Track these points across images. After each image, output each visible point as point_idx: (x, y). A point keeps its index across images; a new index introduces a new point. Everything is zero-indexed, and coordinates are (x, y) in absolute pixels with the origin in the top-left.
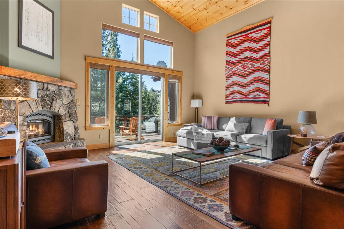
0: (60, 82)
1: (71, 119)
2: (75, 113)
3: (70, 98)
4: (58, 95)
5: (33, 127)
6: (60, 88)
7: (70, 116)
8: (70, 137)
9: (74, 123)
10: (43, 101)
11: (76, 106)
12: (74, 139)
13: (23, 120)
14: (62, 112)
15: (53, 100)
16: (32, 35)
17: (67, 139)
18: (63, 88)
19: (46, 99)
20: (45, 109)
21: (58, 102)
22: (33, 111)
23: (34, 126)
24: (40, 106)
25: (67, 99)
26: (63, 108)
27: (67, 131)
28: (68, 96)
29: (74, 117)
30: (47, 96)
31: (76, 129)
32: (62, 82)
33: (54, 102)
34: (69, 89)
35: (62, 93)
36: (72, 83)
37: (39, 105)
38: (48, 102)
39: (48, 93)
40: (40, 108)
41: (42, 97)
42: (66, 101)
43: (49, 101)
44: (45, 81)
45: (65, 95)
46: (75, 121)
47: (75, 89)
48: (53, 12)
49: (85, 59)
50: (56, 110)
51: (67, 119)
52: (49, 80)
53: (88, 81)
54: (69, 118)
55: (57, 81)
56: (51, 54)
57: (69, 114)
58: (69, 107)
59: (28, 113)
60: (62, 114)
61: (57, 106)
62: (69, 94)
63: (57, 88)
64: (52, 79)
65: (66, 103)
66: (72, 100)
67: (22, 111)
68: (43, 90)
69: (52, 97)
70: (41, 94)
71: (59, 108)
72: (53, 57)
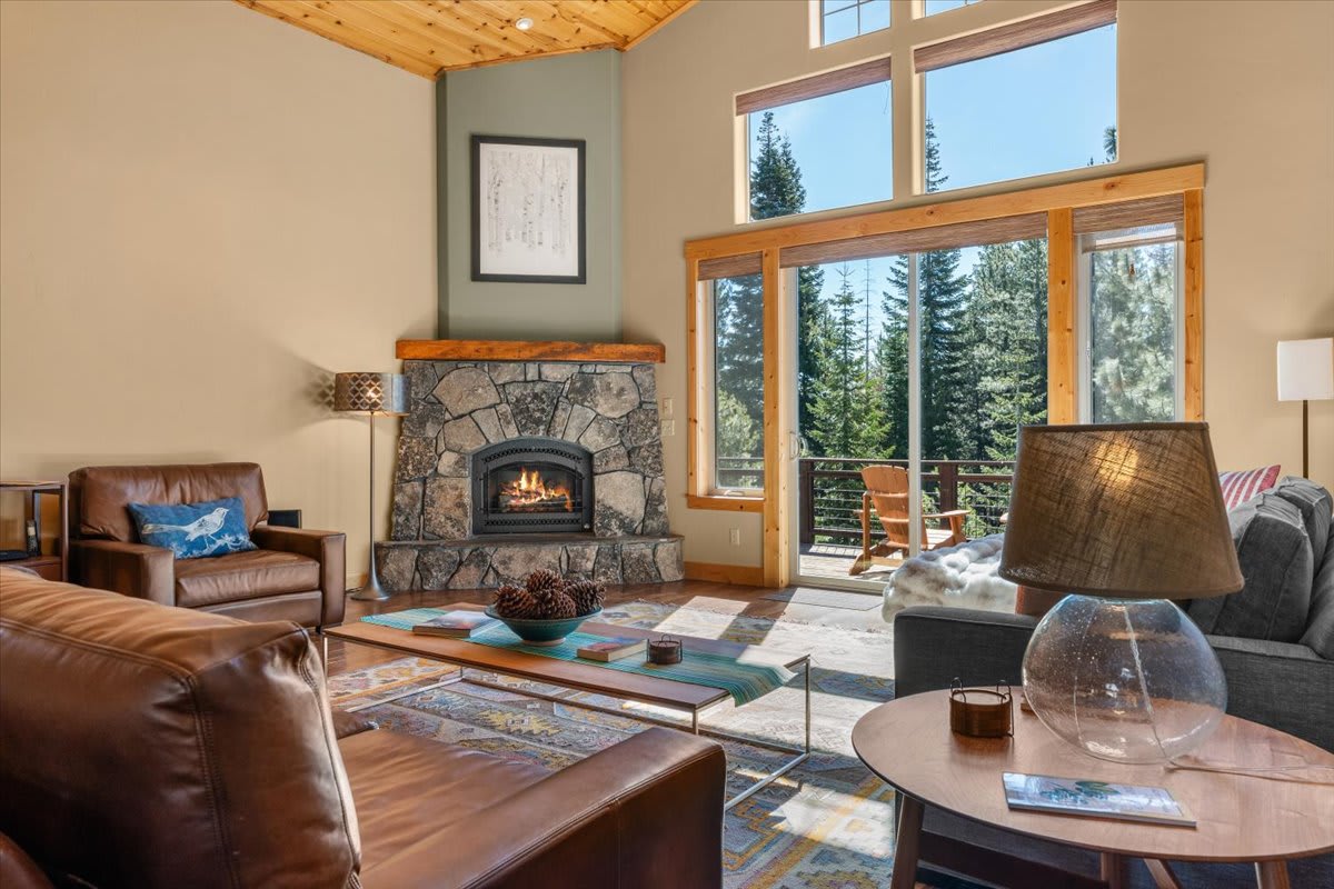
0: (579, 351)
1: (631, 468)
2: (657, 446)
3: (632, 397)
4: (578, 391)
6: (589, 369)
7: (629, 454)
8: (622, 521)
9: (644, 479)
10: (521, 412)
11: (656, 422)
12: (642, 533)
13: (457, 463)
14: (593, 441)
15: (556, 408)
16: (509, 239)
17: (607, 527)
18: (601, 369)
19: (532, 406)
20: (526, 434)
21: (575, 414)
22: (487, 441)
24: (513, 427)
25: (614, 401)
26: (600, 431)
27: (610, 502)
28: (621, 391)
29: (646, 459)
30: (536, 396)
31: (652, 502)
32: (587, 350)
33: (559, 412)
34: (630, 369)
35: (598, 383)
36: (631, 348)
37: (509, 423)
38: (538, 415)
39: (539, 388)
40: (513, 433)
41: (518, 401)
42: (613, 409)
43: (543, 410)
44: (526, 354)
45: (609, 389)
46: (647, 472)
47: (657, 365)
48: (580, 145)
49: (686, 254)
50: (571, 438)
51: (612, 466)
52: (536, 351)
53: (692, 330)
54: (626, 462)
55: (566, 351)
56: (573, 271)
57: (622, 450)
58: (624, 427)
59: (472, 445)
60: (592, 449)
61: (574, 424)
62: (627, 382)
63: (576, 369)
64: (547, 348)
65: (616, 415)
66: (641, 404)
67: (453, 441)
68: (526, 381)
69: (553, 399)
70: (515, 392)
71: (581, 428)
72: (581, 279)
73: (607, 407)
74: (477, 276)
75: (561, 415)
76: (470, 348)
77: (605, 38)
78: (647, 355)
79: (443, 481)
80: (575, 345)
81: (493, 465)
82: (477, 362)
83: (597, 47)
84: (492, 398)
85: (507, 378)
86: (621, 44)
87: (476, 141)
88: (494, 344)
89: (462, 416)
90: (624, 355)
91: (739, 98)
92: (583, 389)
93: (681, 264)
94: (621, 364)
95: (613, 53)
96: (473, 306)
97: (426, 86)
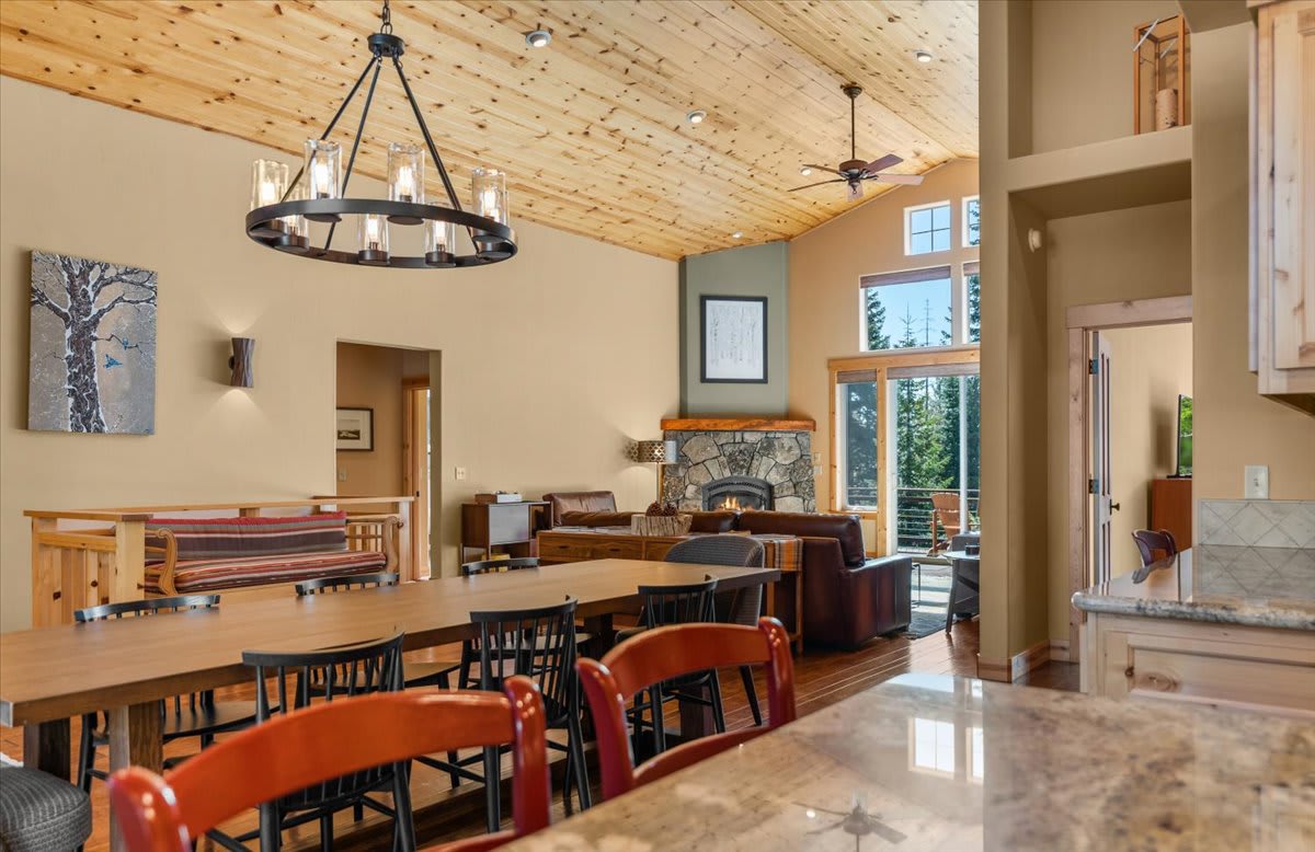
0: (766, 425)
1: (796, 494)
2: (811, 481)
3: (797, 452)
4: (765, 449)
5: (731, 502)
6: (772, 435)
7: (795, 486)
9: (804, 501)
10: (732, 461)
11: (811, 467)
13: (695, 491)
14: (774, 478)
15: (752, 459)
16: (722, 357)
18: (778, 435)
19: (738, 457)
20: (735, 474)
21: (763, 462)
22: (713, 478)
23: (734, 500)
24: (727, 470)
25: (785, 455)
26: (778, 472)
28: (790, 449)
29: (805, 489)
30: (741, 452)
32: (771, 424)
33: (754, 461)
34: (794, 435)
35: (776, 444)
36: (796, 423)
37: (725, 467)
38: (742, 463)
39: (742, 447)
40: (727, 473)
41: (730, 454)
42: (785, 459)
43: (745, 460)
44: (735, 427)
45: (783, 447)
46: (806, 496)
47: (811, 432)
48: (764, 300)
49: (829, 367)
50: (761, 476)
51: (785, 493)
52: (742, 425)
53: (832, 413)
54: (793, 490)
55: (759, 425)
56: (760, 376)
57: (791, 484)
58: (792, 470)
59: (704, 481)
60: (773, 483)
61: (763, 468)
62: (794, 443)
63: (764, 435)
64: (748, 423)
65: (787, 462)
66: (802, 456)
67: (694, 478)
68: (734, 443)
69: (751, 454)
70: (729, 449)
71: (768, 471)
72: (765, 381)
73: (782, 458)
74: (704, 379)
75: (755, 463)
76: (704, 424)
77: (779, 236)
78: (806, 427)
79: (688, 502)
80: (763, 421)
81: (714, 492)
82: (707, 432)
83: (775, 240)
84: (715, 452)
85: (724, 441)
86: (788, 238)
87: (703, 299)
88: (717, 421)
89: (698, 464)
90: (792, 427)
91: (862, 279)
92: (768, 447)
93: (826, 373)
94: (790, 432)
95: (784, 243)
96: (700, 398)
97: (674, 266)
